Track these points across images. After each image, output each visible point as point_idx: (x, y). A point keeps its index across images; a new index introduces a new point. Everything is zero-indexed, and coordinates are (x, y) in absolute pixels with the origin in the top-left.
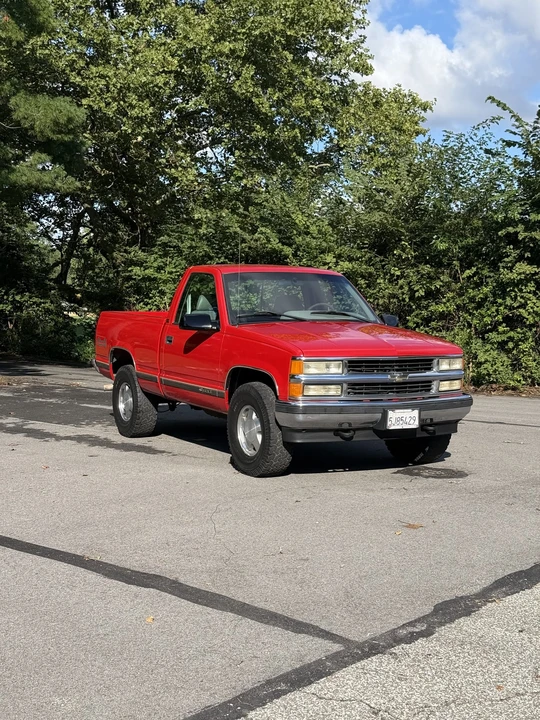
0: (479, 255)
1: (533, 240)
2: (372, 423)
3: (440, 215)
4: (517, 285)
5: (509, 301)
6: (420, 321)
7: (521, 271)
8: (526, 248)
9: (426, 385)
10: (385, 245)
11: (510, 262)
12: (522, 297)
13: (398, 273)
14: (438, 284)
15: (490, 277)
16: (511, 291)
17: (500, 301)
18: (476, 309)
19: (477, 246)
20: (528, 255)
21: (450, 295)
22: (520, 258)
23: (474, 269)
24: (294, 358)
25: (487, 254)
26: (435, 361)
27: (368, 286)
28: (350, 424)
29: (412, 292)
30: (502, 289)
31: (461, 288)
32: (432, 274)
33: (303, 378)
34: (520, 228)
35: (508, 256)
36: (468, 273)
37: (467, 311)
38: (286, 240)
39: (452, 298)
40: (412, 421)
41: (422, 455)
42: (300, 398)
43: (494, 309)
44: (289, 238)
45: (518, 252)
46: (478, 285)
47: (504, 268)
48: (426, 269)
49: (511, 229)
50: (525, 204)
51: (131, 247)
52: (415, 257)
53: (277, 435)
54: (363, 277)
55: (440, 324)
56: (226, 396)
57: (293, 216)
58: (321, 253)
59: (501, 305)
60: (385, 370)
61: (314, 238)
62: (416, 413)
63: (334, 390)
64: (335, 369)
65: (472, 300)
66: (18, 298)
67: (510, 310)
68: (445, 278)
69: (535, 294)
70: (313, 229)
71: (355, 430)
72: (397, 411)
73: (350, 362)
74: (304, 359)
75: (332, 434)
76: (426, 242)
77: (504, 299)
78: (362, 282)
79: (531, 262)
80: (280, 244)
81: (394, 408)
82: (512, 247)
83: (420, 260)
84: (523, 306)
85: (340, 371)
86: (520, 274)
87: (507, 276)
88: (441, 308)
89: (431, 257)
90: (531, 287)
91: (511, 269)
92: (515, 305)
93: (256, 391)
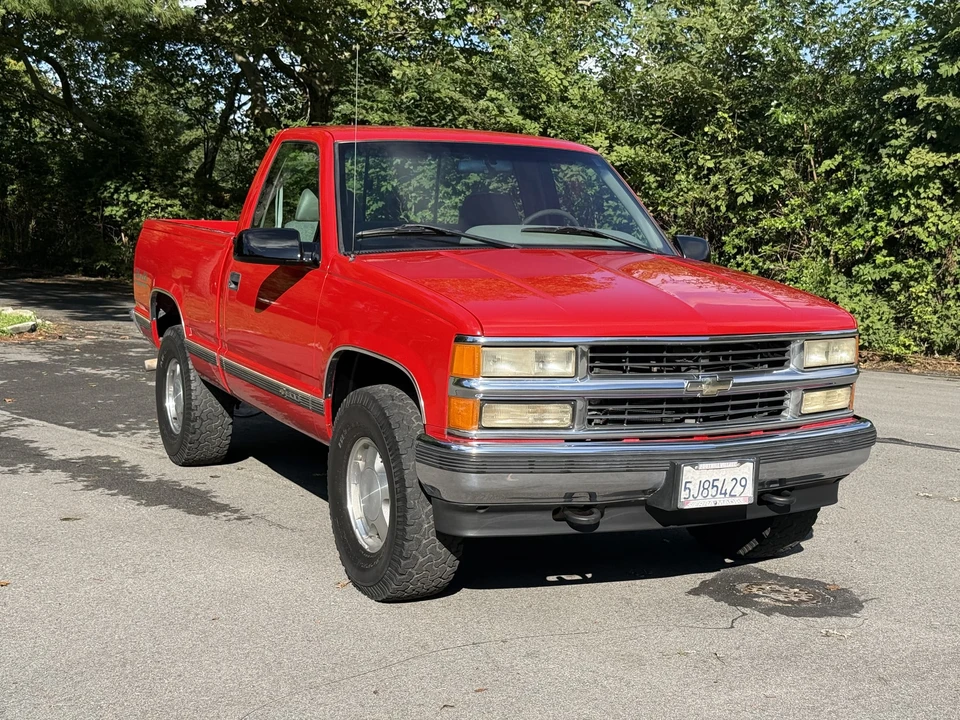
0: (847, 134)
1: (943, 109)
2: (644, 492)
3: (786, 68)
4: (911, 186)
5: (895, 213)
6: (744, 245)
7: (920, 162)
8: (930, 123)
9: (773, 401)
10: (691, 118)
11: (900, 147)
12: (918, 206)
13: (711, 164)
14: (776, 183)
15: (865, 172)
16: (900, 195)
17: (880, 212)
18: (839, 225)
19: (844, 120)
20: (932, 134)
21: (795, 201)
22: (918, 141)
23: (839, 158)
24: (461, 339)
25: (860, 134)
26: (795, 346)
27: (661, 185)
28: (592, 496)
29: (733, 195)
30: (886, 192)
31: (815, 190)
32: (767, 166)
33: (480, 385)
34: (921, 88)
35: (897, 137)
36: (828, 164)
37: (824, 229)
38: (530, 112)
39: (799, 206)
40: (739, 489)
41: (754, 543)
42: (474, 433)
43: (869, 226)
44: (536, 107)
45: (915, 129)
46: (843, 186)
47: (889, 156)
48: (757, 157)
49: (905, 91)
50: (931, 47)
51: (294, 120)
52: (739, 138)
53: (422, 514)
54: (653, 171)
55: (777, 249)
56: (326, 411)
57: (542, 71)
58: (585, 132)
59: (880, 219)
60: (678, 369)
61: (575, 107)
62: (747, 470)
63: (555, 416)
64: (559, 366)
65: (833, 210)
66: (133, 197)
67: (897, 227)
68: (788, 173)
69: (940, 201)
70: (574, 93)
71: (603, 508)
72: (703, 466)
73: (593, 349)
74: (482, 340)
75: (548, 516)
76: (757, 114)
77: (887, 208)
78: (650, 179)
79: (936, 146)
80: (520, 117)
81: (695, 459)
82: (904, 121)
83: (747, 142)
84: (920, 221)
85: (570, 370)
86: (918, 167)
87: (894, 169)
88: (780, 223)
89: (766, 139)
90: (935, 189)
91: (902, 159)
92: (907, 219)
93: (382, 410)
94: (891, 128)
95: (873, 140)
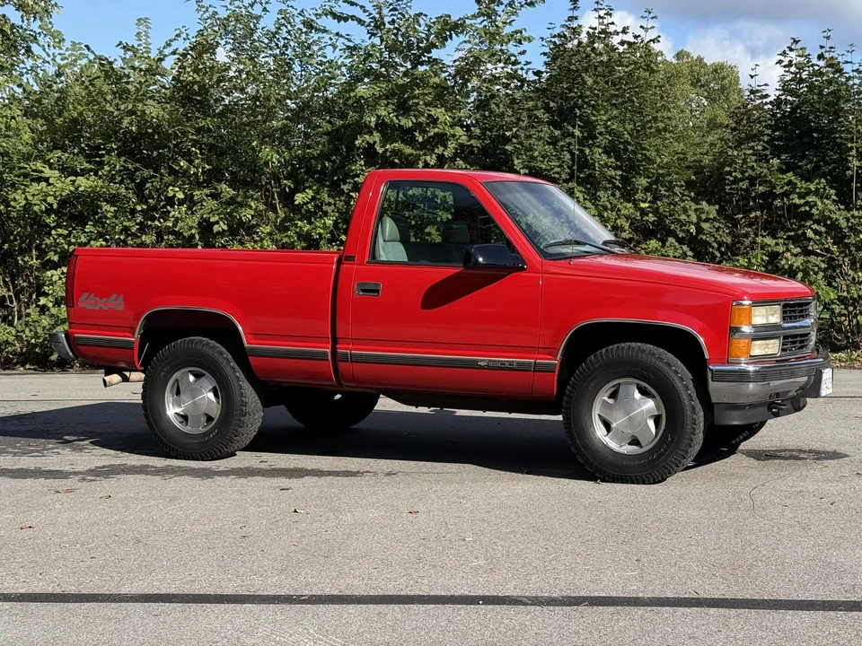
2: (797, 390)
41: (745, 434)
63: (772, 347)
81: (825, 367)
85: (779, 318)
94: (353, 168)
95: (339, 178)
